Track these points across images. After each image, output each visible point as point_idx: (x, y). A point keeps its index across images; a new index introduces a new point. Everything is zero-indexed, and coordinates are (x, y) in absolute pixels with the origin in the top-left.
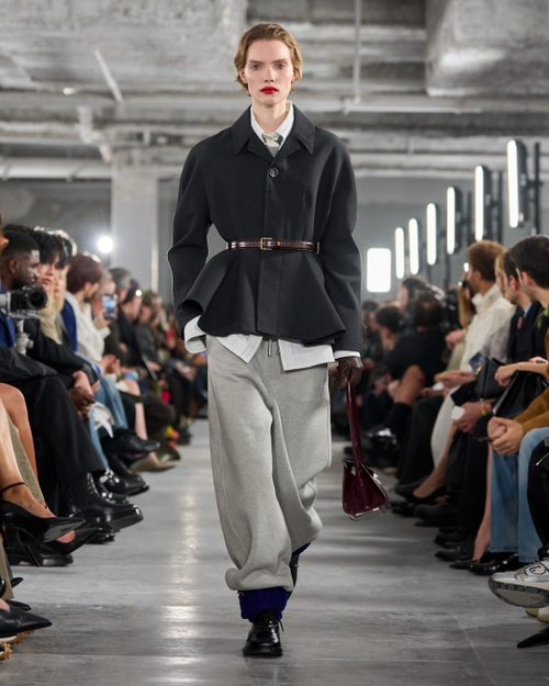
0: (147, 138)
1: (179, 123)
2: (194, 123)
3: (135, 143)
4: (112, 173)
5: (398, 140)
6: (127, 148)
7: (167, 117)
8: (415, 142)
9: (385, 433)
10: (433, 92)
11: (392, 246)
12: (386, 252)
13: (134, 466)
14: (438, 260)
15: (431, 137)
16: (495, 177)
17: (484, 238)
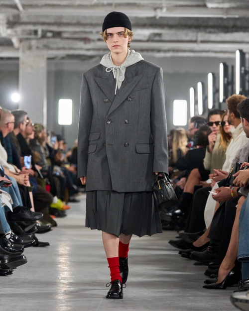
0: (40, 33)
1: (59, 24)
2: (68, 24)
3: (33, 36)
4: (19, 54)
5: (191, 35)
6: (28, 39)
7: (52, 21)
8: (201, 36)
9: (178, 211)
10: (210, 5)
11: (187, 98)
12: (184, 102)
13: (27, 229)
14: (214, 106)
15: (210, 32)
16: (247, 56)
17: (241, 93)
